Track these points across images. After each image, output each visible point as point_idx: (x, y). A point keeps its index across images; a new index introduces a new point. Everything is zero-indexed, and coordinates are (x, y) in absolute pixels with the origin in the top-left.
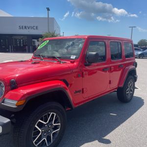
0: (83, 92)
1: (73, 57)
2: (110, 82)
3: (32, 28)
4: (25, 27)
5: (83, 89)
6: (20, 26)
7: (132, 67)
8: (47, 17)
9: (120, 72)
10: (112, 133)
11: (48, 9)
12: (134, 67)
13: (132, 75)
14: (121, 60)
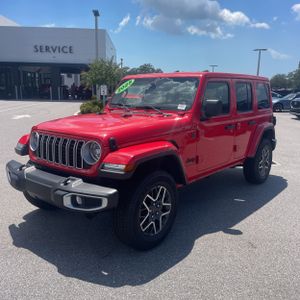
0: (197, 162)
1: (181, 107)
2: (235, 148)
3: (61, 50)
4: (47, 49)
5: (197, 157)
6: (35, 47)
7: (267, 125)
8: (94, 28)
9: (249, 134)
10: (243, 222)
11: (96, 14)
12: (272, 124)
13: (269, 138)
14: (251, 112)
